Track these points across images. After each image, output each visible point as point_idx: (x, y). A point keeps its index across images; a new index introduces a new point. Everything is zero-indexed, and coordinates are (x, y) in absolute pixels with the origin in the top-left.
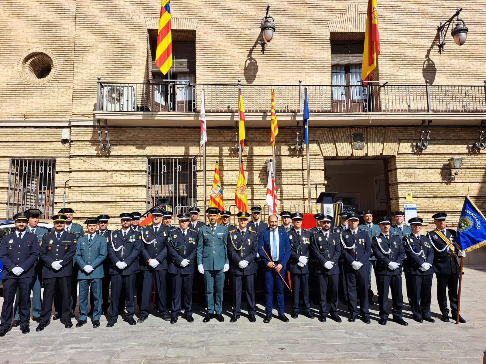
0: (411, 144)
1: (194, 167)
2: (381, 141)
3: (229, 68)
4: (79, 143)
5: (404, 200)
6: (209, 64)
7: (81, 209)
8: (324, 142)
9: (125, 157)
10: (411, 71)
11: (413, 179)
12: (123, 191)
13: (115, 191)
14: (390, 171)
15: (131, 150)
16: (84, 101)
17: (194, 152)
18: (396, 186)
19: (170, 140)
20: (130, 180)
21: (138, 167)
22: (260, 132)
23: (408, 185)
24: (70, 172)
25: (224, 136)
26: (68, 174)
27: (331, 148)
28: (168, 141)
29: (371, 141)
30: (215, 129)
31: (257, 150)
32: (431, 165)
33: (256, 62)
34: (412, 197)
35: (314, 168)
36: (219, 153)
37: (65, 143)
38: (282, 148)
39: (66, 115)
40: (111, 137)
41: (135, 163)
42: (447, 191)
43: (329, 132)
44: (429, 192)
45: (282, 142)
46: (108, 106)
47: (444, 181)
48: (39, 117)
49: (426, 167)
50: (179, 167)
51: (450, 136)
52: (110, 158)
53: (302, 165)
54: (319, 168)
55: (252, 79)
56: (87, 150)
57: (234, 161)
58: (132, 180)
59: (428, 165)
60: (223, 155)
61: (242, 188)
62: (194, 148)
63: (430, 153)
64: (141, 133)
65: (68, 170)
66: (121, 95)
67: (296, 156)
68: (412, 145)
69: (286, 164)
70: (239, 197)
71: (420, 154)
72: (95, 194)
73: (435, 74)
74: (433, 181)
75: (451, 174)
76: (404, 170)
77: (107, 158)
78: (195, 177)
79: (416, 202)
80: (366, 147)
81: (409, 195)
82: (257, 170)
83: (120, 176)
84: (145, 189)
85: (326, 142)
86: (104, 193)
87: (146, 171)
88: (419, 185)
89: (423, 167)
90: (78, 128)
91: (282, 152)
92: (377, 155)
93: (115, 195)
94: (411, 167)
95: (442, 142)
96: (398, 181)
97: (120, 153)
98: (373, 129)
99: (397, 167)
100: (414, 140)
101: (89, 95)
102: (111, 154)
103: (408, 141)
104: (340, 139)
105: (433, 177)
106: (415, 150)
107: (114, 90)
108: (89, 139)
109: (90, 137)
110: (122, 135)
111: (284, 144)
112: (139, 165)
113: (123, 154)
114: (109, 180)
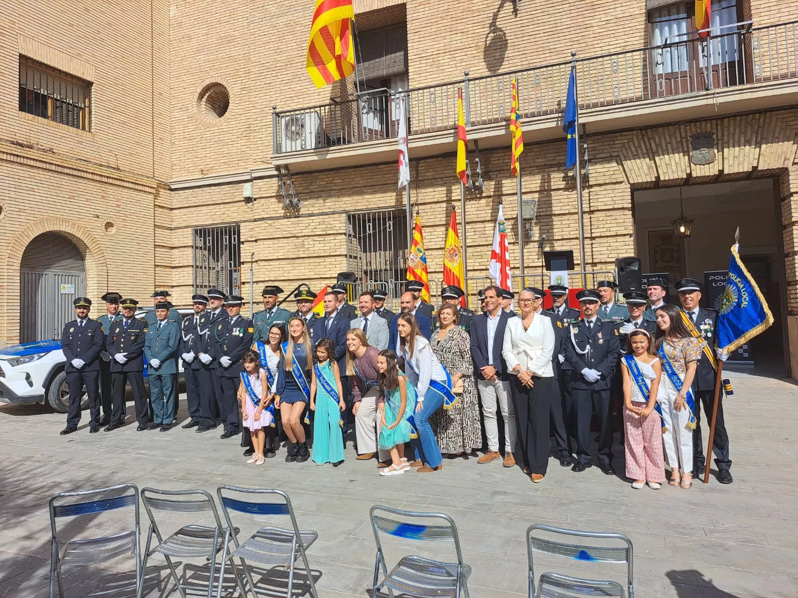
1: (410, 222)
2: (754, 142)
3: (458, 54)
4: (263, 201)
6: (427, 54)
8: (631, 157)
9: (318, 215)
12: (318, 264)
13: (308, 264)
14: (784, 199)
15: (325, 204)
16: (265, 141)
18: (791, 229)
19: (374, 184)
20: (325, 248)
21: (335, 228)
26: (254, 243)
27: (645, 168)
28: (372, 186)
29: (731, 144)
31: (508, 185)
33: (505, 34)
35: (611, 207)
36: (447, 196)
37: (249, 203)
38: (552, 177)
39: (248, 163)
40: (295, 189)
41: (330, 223)
43: (640, 137)
45: (552, 166)
46: (287, 145)
48: (219, 170)
50: (390, 225)
52: (300, 219)
53: (590, 204)
54: (621, 206)
55: (498, 64)
56: (272, 209)
57: (470, 206)
58: (328, 248)
60: (453, 198)
61: (452, 252)
64: (335, 178)
65: (253, 239)
66: (303, 127)
69: (560, 205)
70: (449, 267)
77: (297, 219)
80: (719, 158)
82: (509, 219)
83: (313, 243)
84: (345, 259)
85: (636, 156)
86: (295, 268)
87: (345, 234)
90: (260, 181)
91: (552, 184)
92: (746, 170)
93: (308, 270)
96: (794, 220)
97: (310, 210)
98: (735, 120)
99: (792, 191)
102: (300, 213)
104: (664, 148)
107: (293, 121)
108: (274, 194)
109: (274, 191)
110: (313, 184)
111: (556, 169)
112: (336, 225)
113: (315, 212)
114: (300, 249)
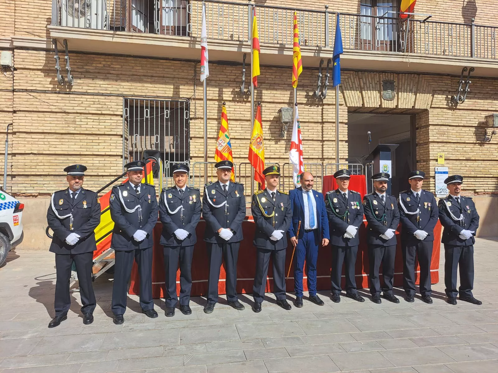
0: (445, 96)
1: (187, 113)
2: (413, 91)
4: (27, 72)
5: (434, 162)
7: (31, 164)
8: (349, 89)
9: (93, 95)
10: (450, 8)
11: (446, 138)
12: (91, 141)
13: (79, 141)
14: (417, 129)
15: (101, 85)
16: (33, 13)
17: (186, 93)
18: (427, 146)
19: (154, 75)
20: (100, 127)
21: (111, 109)
22: (272, 71)
23: (440, 145)
24: (14, 112)
25: (226, 74)
26: (11, 114)
27: (357, 97)
28: (152, 76)
29: (403, 91)
30: (215, 64)
31: (267, 95)
32: (465, 122)
34: (444, 159)
36: (219, 96)
37: (6, 71)
39: (7, 31)
40: (72, 66)
41: (107, 104)
42: (481, 154)
43: (355, 76)
44: (461, 153)
46: (68, 20)
47: (478, 142)
49: (460, 124)
50: (167, 113)
51: (487, 90)
52: (72, 96)
53: (322, 117)
54: (342, 121)
56: (38, 82)
57: (238, 107)
58: (103, 127)
59: (462, 122)
60: (224, 98)
61: (259, 140)
62: (186, 87)
63: (465, 108)
64: (114, 63)
65: (11, 110)
66: (87, 6)
67: (315, 105)
68: (447, 98)
69: (303, 115)
70: (255, 152)
71: (454, 109)
72: (51, 143)
73: (475, 15)
74: (467, 142)
75: (486, 133)
76: (437, 127)
77: (68, 96)
78: (188, 126)
79: (448, 165)
80: (396, 98)
81: (441, 157)
82: (267, 121)
83: (86, 120)
84: (121, 139)
85: (352, 89)
86: (64, 143)
87: (122, 116)
88: (452, 146)
89: (457, 124)
90: (24, 51)
91: (298, 99)
92: (409, 108)
93: (79, 147)
94: (444, 124)
95: (479, 96)
96: (430, 140)
97: (84, 89)
98: (405, 76)
99: (430, 123)
100: (449, 92)
101: (39, 4)
102: (72, 90)
103: (442, 92)
105: (467, 136)
106: (450, 104)
108: (41, 67)
109: (41, 64)
110: (88, 64)
111: (301, 88)
112: (113, 107)
113: (89, 91)
114: (71, 125)
